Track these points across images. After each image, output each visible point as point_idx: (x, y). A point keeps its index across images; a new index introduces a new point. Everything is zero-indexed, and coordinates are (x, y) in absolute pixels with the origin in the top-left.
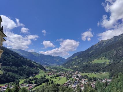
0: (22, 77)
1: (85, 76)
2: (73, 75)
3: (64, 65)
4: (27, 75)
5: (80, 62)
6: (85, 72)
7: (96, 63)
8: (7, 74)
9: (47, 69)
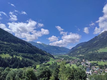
0: (37, 63)
1: (95, 63)
2: (81, 62)
3: (69, 54)
4: (40, 61)
5: (84, 51)
6: (93, 60)
7: (102, 52)
8: (25, 59)
9: (55, 57)
